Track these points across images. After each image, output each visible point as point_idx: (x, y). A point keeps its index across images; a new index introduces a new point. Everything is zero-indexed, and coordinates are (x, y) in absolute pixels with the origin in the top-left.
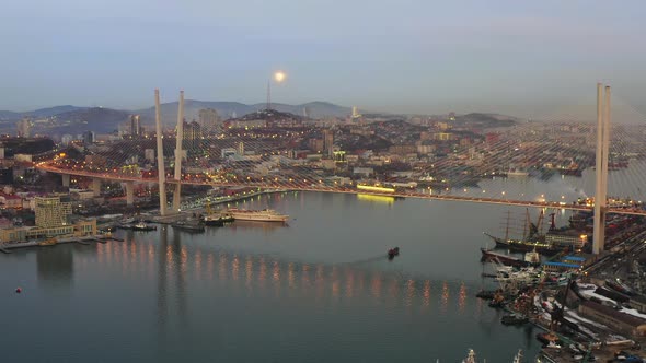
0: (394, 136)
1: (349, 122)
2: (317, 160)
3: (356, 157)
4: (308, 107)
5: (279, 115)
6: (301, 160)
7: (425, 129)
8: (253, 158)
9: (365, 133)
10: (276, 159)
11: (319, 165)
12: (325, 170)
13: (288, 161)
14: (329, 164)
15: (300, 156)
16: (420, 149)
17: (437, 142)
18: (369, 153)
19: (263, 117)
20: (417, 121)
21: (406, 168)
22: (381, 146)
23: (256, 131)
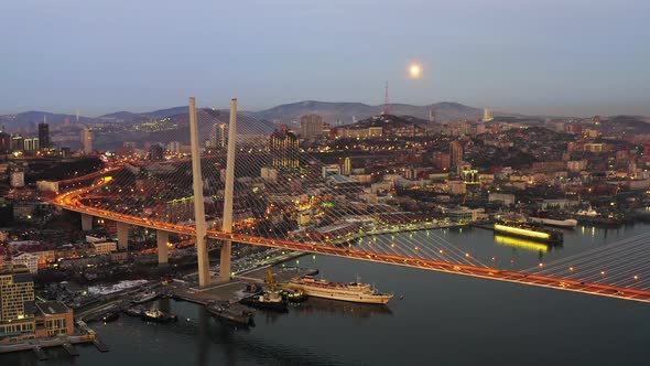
0: (535, 147)
1: (482, 129)
2: (441, 181)
3: (492, 176)
4: (434, 108)
5: (398, 121)
6: (422, 182)
7: (571, 138)
8: (362, 178)
9: (503, 145)
10: (391, 179)
11: (445, 187)
12: (452, 195)
13: (405, 183)
14: (459, 188)
15: (420, 175)
16: (571, 165)
17: (588, 155)
18: (507, 170)
19: (378, 123)
20: (560, 127)
21: (556, 193)
22: (522, 162)
23: (370, 142)
